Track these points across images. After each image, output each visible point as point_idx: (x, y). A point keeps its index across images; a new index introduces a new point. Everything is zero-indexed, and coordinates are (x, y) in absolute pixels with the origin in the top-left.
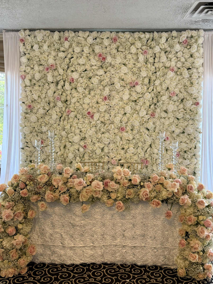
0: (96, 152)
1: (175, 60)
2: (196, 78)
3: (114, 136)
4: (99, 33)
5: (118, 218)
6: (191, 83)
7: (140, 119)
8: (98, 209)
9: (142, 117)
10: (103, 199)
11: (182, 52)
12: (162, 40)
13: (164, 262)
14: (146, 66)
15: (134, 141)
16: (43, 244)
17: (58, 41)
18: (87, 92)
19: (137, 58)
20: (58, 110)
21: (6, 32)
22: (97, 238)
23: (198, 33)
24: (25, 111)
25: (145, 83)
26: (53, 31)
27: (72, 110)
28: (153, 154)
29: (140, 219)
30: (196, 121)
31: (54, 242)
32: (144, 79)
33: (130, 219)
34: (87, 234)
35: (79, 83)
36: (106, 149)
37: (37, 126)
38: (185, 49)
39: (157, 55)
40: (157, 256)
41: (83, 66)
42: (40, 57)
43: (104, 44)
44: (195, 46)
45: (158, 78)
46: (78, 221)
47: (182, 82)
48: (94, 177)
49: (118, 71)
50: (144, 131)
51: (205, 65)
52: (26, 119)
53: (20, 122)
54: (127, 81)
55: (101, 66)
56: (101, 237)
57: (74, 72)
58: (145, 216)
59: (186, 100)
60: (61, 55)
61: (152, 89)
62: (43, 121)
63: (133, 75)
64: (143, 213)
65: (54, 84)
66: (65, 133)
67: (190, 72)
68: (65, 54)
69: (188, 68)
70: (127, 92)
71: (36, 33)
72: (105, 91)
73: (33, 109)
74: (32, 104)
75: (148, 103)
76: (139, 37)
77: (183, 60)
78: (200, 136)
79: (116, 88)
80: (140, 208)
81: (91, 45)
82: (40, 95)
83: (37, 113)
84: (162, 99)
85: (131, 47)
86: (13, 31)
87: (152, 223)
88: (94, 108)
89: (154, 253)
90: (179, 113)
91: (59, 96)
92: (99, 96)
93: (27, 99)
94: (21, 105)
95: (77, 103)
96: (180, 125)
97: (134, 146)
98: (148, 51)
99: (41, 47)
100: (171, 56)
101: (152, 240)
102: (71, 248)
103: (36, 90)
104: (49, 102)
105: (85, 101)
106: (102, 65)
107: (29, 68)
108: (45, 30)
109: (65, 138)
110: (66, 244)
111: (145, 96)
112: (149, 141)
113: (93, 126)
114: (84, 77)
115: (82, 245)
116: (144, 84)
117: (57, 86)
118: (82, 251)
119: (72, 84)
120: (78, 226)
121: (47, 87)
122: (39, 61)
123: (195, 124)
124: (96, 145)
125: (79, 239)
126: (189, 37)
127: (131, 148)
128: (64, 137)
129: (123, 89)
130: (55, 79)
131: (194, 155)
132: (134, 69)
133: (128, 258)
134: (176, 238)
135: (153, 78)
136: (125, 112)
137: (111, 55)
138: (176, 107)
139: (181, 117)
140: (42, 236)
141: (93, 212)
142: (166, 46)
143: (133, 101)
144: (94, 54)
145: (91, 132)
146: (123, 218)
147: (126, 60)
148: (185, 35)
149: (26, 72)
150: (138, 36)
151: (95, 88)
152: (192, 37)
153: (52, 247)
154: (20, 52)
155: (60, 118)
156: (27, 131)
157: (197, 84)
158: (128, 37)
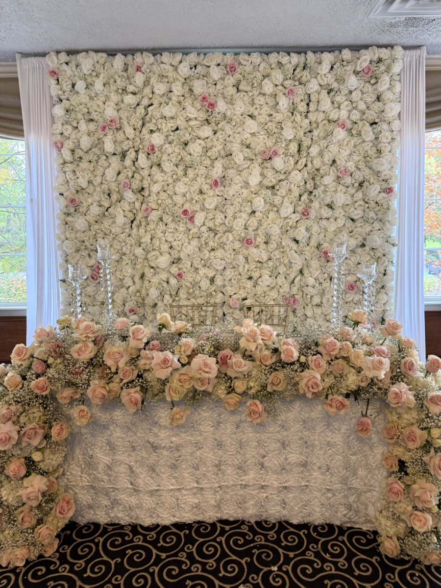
0: (200, 285)
1: (347, 106)
2: (388, 141)
3: (232, 256)
4: (202, 56)
5: (250, 429)
6: (377, 150)
7: (281, 222)
8: (207, 412)
9: (285, 218)
10: (216, 393)
11: (361, 91)
12: (323, 68)
13: (348, 518)
14: (293, 118)
15: (271, 264)
16: (92, 486)
17: (123, 73)
18: (180, 172)
19: (275, 103)
20: (127, 207)
21: (22, 57)
22: (206, 471)
23: (391, 53)
24: (65, 210)
25: (290, 151)
26: (112, 53)
27: (154, 207)
28: (305, 287)
29: (297, 431)
30: (387, 222)
31: (115, 480)
32: (289, 144)
33: (275, 432)
34: (184, 463)
35: (166, 155)
36: (218, 280)
37: (88, 237)
38: (367, 85)
39: (313, 98)
40: (334, 506)
41: (171, 121)
42: (89, 105)
43: (211, 77)
44: (386, 78)
45: (316, 142)
46: (164, 437)
47: (361, 149)
48: (196, 346)
49: (240, 129)
50: (289, 245)
51: (404, 116)
52: (67, 226)
53: (57, 232)
54: (257, 149)
55: (207, 120)
56: (215, 469)
57: (154, 132)
58: (308, 426)
59: (367, 184)
60: (130, 99)
61: (304, 163)
62: (99, 229)
63: (268, 137)
64: (303, 418)
65: (118, 157)
66: (142, 251)
67: (376, 130)
68: (138, 99)
69: (371, 122)
70: (256, 170)
71: (80, 57)
72: (215, 169)
73: (78, 207)
74: (76, 197)
75: (297, 191)
76: (279, 63)
77: (362, 106)
78: (394, 250)
79: (236, 163)
80: (296, 408)
81: (185, 79)
82: (92, 178)
83: (88, 212)
84: (323, 183)
85: (263, 83)
86: (36, 55)
87: (322, 439)
88: (194, 201)
89: (326, 501)
90: (355, 209)
91: (127, 181)
92: (204, 180)
93: (67, 187)
94: (57, 199)
95: (162, 193)
96: (357, 231)
97: (270, 273)
98: (295, 90)
99: (90, 87)
100: (340, 99)
101: (323, 474)
102: (152, 493)
103: (83, 170)
104: (109, 192)
105: (177, 188)
106: (208, 118)
107: (70, 127)
108: (97, 51)
109: (142, 260)
110: (141, 486)
111: (291, 178)
112: (298, 263)
113: (193, 238)
114: (175, 143)
115: (173, 487)
116: (289, 154)
117: (124, 161)
118: (175, 498)
119: (151, 156)
120: (166, 448)
121: (105, 162)
122: (88, 112)
123: (384, 229)
124: (200, 272)
125: (168, 474)
126: (374, 61)
127: (266, 277)
128: (141, 258)
129: (248, 164)
130: (119, 148)
131: (383, 287)
132: (269, 124)
133: (271, 510)
134: (374, 469)
135: (306, 142)
136: (254, 208)
137: (224, 98)
138: (349, 198)
139: (359, 216)
140: (89, 470)
141: (196, 417)
142: (330, 79)
143: (267, 188)
144: (193, 97)
145: (191, 248)
146: (260, 429)
147: (254, 107)
148: (366, 57)
149: (65, 136)
150: (277, 60)
151: (196, 164)
152: (380, 60)
153: (112, 492)
154: (51, 97)
155: (132, 222)
156: (69, 247)
157: (389, 154)
158: (258, 63)
